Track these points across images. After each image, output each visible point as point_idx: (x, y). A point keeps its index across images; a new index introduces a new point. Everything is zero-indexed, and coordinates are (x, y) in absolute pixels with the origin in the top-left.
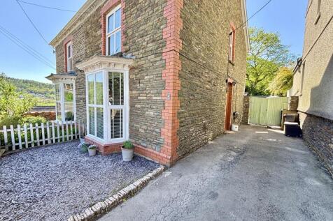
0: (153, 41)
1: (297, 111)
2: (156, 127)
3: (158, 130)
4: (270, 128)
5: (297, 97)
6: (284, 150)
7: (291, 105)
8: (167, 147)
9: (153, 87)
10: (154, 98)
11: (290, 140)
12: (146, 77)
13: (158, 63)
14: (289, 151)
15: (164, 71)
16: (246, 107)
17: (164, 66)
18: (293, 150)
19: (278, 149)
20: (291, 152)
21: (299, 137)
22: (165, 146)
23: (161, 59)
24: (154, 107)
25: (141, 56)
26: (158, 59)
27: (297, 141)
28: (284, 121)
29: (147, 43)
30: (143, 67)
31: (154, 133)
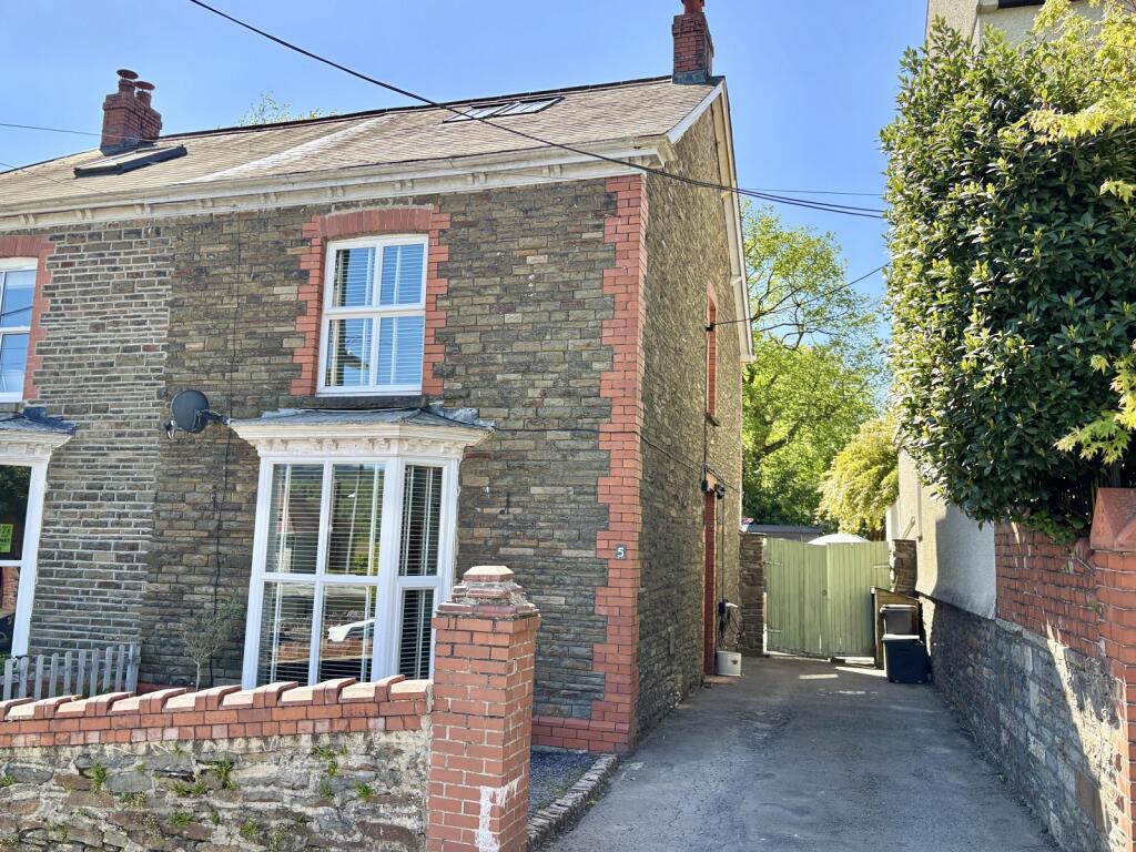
0: (567, 394)
1: (917, 594)
2: (577, 641)
3: (582, 651)
4: (842, 663)
5: (912, 544)
6: (889, 710)
7: (897, 570)
8: (615, 698)
9: (564, 521)
10: (566, 553)
11: (901, 690)
12: (534, 490)
13: (581, 457)
14: (897, 712)
15: (602, 481)
16: (754, 580)
17: (605, 467)
18: (907, 709)
19: (870, 709)
20: (902, 713)
21: (926, 682)
22: (609, 697)
23: (595, 449)
24: (568, 580)
25: (520, 424)
26: (585, 445)
27: (921, 691)
28: (881, 633)
29: (544, 395)
30: (524, 458)
31: (567, 662)
